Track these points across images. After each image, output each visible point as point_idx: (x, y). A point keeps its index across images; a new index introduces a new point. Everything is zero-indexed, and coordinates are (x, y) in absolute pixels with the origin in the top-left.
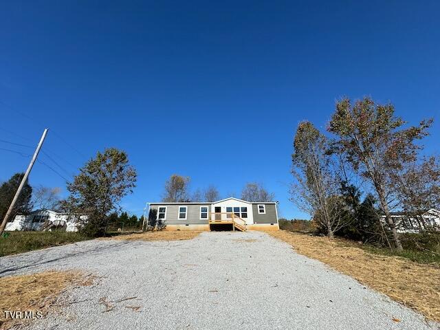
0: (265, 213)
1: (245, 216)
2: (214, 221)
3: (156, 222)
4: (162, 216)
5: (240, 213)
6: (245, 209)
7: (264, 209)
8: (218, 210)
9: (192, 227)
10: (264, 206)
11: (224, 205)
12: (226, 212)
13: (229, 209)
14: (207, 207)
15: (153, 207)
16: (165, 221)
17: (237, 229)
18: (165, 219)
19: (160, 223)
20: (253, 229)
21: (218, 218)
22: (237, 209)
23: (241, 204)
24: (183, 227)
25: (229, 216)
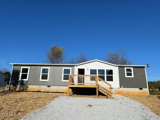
0: (133, 76)
1: (110, 79)
2: (76, 84)
3: (18, 82)
4: (24, 77)
5: (105, 75)
6: (110, 72)
7: (132, 72)
8: (81, 72)
9: (53, 88)
10: (132, 69)
11: (88, 67)
12: (89, 74)
13: (93, 72)
14: (70, 68)
15: (16, 68)
16: (27, 82)
17: (100, 94)
18: (27, 80)
19: (22, 83)
20: (119, 93)
21: (81, 81)
22: (101, 71)
23: (106, 67)
24: (44, 88)
25: (93, 79)
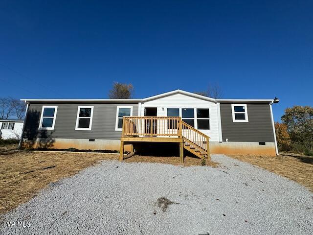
0: (247, 120)
1: (204, 125)
2: (142, 137)
3: (37, 133)
4: (48, 123)
5: (196, 119)
6: (204, 113)
8: (151, 112)
9: (100, 144)
10: (245, 106)
11: (163, 104)
13: (173, 112)
14: (131, 107)
15: (34, 107)
16: (52, 132)
17: (187, 153)
18: (52, 128)
19: (44, 135)
20: (220, 151)
21: (151, 129)
22: (188, 112)
23: (195, 103)
24: (83, 143)
25: (171, 125)
